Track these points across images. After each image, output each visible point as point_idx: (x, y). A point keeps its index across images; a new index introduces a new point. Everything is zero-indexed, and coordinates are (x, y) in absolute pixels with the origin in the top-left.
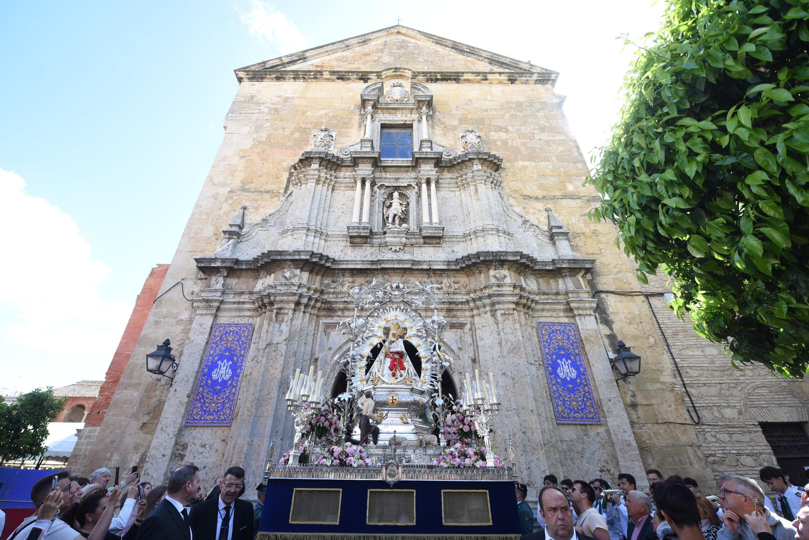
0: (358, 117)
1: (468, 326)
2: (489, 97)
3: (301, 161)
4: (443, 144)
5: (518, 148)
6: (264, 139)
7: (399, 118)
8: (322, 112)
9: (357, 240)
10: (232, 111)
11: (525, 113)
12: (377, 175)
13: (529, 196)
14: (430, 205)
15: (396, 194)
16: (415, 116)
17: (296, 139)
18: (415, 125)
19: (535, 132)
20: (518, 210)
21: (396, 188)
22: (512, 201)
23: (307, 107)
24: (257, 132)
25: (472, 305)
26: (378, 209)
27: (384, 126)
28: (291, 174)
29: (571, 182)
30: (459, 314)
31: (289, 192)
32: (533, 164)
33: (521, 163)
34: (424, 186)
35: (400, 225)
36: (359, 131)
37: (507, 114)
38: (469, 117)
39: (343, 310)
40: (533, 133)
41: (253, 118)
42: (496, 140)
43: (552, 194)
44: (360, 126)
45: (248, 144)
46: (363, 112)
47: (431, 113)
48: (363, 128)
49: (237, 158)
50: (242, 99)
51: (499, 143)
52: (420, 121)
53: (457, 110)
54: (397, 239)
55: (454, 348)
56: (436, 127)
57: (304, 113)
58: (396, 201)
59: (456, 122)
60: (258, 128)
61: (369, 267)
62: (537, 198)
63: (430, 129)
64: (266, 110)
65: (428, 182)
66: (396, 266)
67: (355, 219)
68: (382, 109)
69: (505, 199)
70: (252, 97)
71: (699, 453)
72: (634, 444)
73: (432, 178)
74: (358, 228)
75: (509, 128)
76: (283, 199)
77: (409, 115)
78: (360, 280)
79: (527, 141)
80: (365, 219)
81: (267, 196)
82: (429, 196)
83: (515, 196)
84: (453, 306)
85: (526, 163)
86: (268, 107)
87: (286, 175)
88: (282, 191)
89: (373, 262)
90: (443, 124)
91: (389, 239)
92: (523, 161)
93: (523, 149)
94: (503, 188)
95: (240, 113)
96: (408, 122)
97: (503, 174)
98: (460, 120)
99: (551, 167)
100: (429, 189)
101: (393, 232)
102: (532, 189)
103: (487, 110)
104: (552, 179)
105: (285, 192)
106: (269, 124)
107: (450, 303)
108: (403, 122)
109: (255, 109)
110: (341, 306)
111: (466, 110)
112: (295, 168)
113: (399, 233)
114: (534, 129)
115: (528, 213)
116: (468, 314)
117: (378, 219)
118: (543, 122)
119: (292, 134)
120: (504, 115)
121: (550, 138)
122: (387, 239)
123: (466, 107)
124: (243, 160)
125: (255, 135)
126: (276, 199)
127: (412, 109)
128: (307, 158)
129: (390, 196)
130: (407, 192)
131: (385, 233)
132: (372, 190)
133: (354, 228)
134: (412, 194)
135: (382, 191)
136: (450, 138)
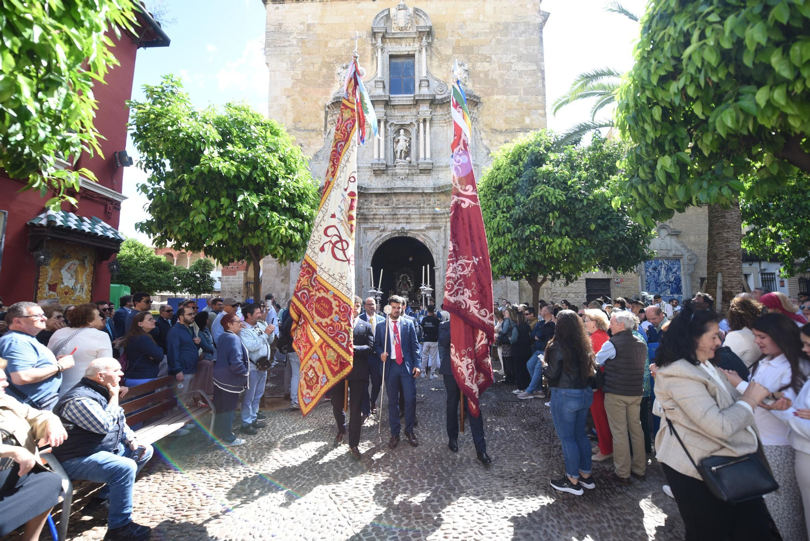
0: (370, 47)
1: (443, 228)
2: (481, 18)
3: (333, 103)
4: (438, 77)
5: (496, 81)
6: (300, 77)
7: (403, 48)
8: (341, 42)
9: (378, 172)
10: (268, 45)
11: (509, 38)
12: (389, 112)
13: (496, 130)
14: (425, 140)
15: (402, 131)
16: (417, 45)
17: (324, 76)
18: (417, 56)
19: (514, 61)
20: (485, 142)
21: (402, 125)
22: (483, 135)
23: (327, 36)
24: (293, 68)
25: (446, 215)
26: (390, 145)
27: (391, 57)
28: (327, 113)
29: (529, 115)
30: (439, 220)
31: (328, 131)
32: (505, 97)
33: (496, 97)
34: (421, 125)
35: (405, 158)
36: (372, 64)
37: (494, 40)
38: (461, 45)
39: (373, 219)
40: (512, 63)
41: (287, 53)
42: (480, 72)
43: (513, 127)
44: (373, 59)
45: (289, 83)
46: (374, 42)
47: (430, 40)
48: (375, 61)
49: (284, 98)
50: (272, 29)
51: (482, 75)
52: (420, 52)
53: (452, 36)
54: (403, 171)
55: (435, 240)
56: (434, 58)
57: (326, 43)
58: (402, 137)
59: (449, 52)
60: (293, 64)
61: (386, 192)
62: (501, 132)
63: (429, 60)
64: (295, 42)
65: (425, 121)
66: (403, 191)
67: (376, 156)
68: (389, 38)
69: (478, 133)
70: (280, 25)
71: (549, 292)
72: (518, 287)
73: (427, 118)
74: (378, 164)
75: (493, 57)
76: (324, 136)
77: (412, 44)
78: (381, 199)
79: (505, 72)
80: (382, 156)
81: (313, 134)
82: (425, 132)
83: (486, 130)
84: (435, 216)
85: (499, 97)
86: (295, 38)
87: (323, 114)
88: (323, 129)
89: (389, 189)
90: (439, 53)
91: (398, 170)
92: (497, 94)
93: (500, 81)
94: (478, 123)
95: (275, 46)
96: (411, 53)
97: (480, 109)
98: (454, 48)
99: (517, 100)
100: (425, 126)
101: (400, 166)
102: (500, 124)
103: (477, 35)
104: (516, 113)
105: (325, 130)
106: (300, 59)
107: (434, 214)
108: (406, 53)
109: (285, 41)
110: (372, 217)
111: (459, 35)
112: (329, 108)
113: (404, 166)
114: (513, 58)
115: (492, 145)
116: (444, 220)
117: (390, 153)
118: (521, 49)
119: (320, 70)
120: (491, 41)
121: (524, 69)
122: (397, 171)
123: (460, 31)
124: (289, 100)
125: (292, 73)
126: (320, 137)
127: (414, 38)
128: (337, 102)
129: (398, 132)
130: (410, 129)
131: (395, 166)
132: (385, 127)
133: (375, 164)
134: (413, 131)
135: (393, 128)
136: (444, 70)
